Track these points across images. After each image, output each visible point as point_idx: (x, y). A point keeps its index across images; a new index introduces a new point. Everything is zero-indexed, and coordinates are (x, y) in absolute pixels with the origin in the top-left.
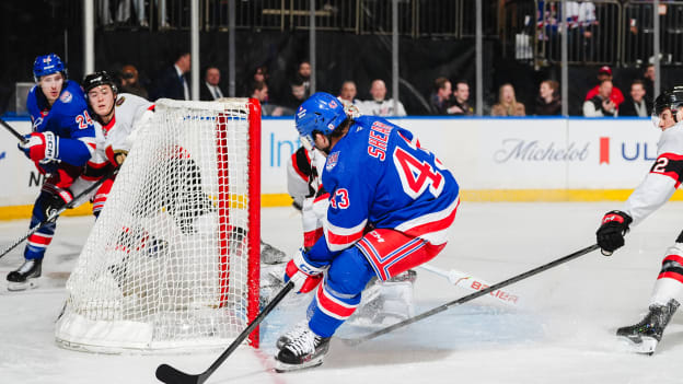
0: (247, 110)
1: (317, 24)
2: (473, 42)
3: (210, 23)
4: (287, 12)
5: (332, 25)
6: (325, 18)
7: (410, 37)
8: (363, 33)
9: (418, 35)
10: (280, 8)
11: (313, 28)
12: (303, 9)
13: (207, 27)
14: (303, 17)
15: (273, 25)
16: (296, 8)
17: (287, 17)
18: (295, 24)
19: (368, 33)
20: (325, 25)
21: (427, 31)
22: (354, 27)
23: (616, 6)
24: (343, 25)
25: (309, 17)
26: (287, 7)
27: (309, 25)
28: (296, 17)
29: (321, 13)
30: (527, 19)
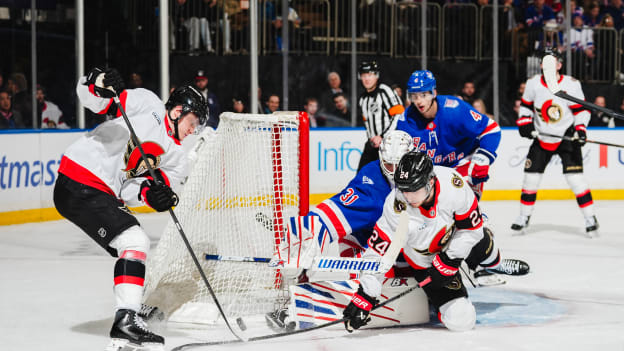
0: (297, 122)
1: (358, 49)
2: (490, 64)
3: (267, 48)
4: (332, 39)
5: (370, 50)
6: (364, 44)
7: (436, 60)
8: (396, 56)
9: (444, 58)
10: (325, 35)
11: (354, 52)
12: (346, 36)
13: (265, 52)
14: (346, 43)
15: (320, 50)
16: (339, 36)
17: (332, 43)
18: (339, 49)
19: (401, 56)
20: (364, 50)
21: (451, 55)
22: (389, 50)
23: (613, 32)
24: (379, 49)
25: (351, 43)
26: (332, 35)
27: (351, 50)
28: (339, 43)
29: (361, 40)
30: (537, 44)
